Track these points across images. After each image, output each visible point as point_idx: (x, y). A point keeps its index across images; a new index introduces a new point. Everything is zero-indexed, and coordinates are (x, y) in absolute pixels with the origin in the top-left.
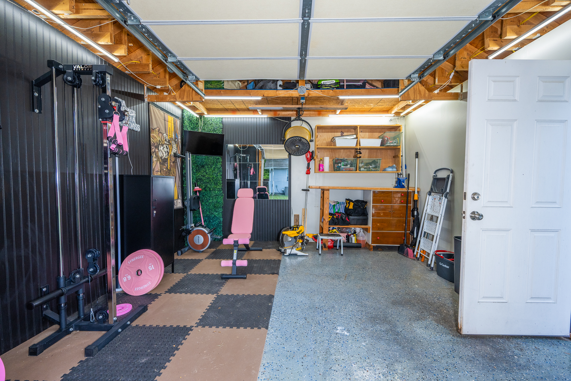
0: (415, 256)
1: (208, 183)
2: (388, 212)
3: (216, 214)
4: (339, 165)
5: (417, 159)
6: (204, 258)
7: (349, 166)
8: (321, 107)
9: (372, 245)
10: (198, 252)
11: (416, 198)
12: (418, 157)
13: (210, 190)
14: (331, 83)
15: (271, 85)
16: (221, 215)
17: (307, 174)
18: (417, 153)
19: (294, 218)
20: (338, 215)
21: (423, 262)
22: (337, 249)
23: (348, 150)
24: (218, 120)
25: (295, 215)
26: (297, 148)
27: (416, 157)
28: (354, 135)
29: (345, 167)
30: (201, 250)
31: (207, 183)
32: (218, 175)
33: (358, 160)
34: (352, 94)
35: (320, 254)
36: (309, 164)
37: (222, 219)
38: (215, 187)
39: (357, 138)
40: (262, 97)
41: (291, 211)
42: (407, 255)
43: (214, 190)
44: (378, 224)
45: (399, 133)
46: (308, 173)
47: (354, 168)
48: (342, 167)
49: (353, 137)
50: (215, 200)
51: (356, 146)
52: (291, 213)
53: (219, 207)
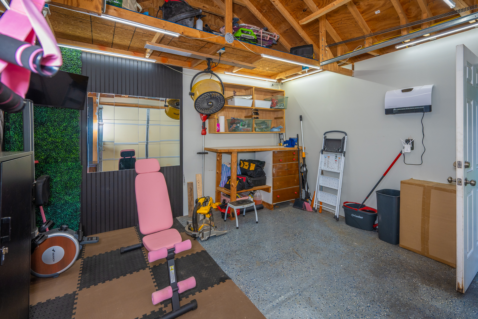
0: (314, 209)
1: (53, 150)
2: (285, 170)
3: (67, 198)
4: (238, 125)
5: (301, 121)
6: (75, 289)
7: (246, 126)
8: (233, 63)
9: (273, 204)
10: (52, 277)
11: (304, 156)
12: (302, 119)
13: (56, 162)
14: (250, 38)
15: (189, 22)
16: (78, 199)
17: (202, 134)
18: (301, 117)
19: (188, 187)
20: (242, 179)
21: (321, 213)
22: (244, 216)
23: (240, 110)
24: (74, 54)
25: (188, 184)
26: (209, 105)
27: (300, 119)
28: (250, 96)
29: (244, 127)
30: (59, 272)
31: (50, 150)
32: (72, 138)
33: (254, 120)
34: (273, 54)
35: (237, 228)
36: (204, 124)
37: (79, 205)
38: (67, 155)
39: (252, 99)
40: (180, 35)
41: (184, 179)
42: (304, 209)
43: (65, 160)
44: (278, 183)
45: (283, 98)
46: (204, 133)
47: (250, 128)
48: (241, 127)
49: (249, 98)
50: (66, 177)
51: (252, 107)
52: (183, 181)
53: (75, 187)
